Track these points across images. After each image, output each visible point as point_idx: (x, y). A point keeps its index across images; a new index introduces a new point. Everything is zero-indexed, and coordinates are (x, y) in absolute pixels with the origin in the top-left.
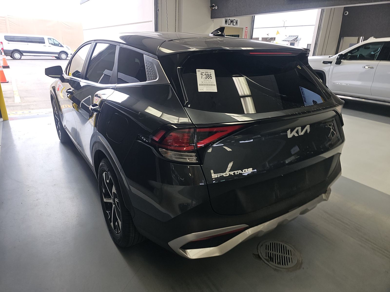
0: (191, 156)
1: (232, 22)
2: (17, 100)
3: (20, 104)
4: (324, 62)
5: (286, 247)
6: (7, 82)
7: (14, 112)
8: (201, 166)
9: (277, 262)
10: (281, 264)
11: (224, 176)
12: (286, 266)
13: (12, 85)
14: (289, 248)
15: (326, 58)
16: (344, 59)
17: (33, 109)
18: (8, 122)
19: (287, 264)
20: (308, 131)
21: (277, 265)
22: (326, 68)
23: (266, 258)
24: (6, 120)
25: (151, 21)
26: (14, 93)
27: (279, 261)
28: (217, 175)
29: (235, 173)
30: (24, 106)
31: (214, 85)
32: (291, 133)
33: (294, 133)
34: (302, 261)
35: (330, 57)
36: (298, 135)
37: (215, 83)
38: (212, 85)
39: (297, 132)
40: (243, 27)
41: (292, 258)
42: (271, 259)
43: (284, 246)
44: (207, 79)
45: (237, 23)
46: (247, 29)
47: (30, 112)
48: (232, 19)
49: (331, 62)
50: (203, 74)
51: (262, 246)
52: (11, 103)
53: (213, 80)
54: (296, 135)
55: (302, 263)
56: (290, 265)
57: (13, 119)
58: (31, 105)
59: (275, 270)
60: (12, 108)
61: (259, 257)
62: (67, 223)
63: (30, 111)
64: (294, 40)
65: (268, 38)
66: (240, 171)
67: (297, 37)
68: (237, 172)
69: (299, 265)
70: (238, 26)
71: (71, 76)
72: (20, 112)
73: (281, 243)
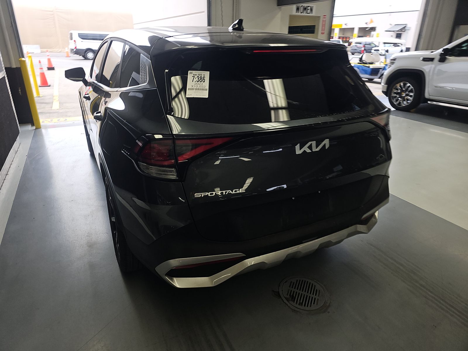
0: (171, 171)
1: (305, 9)
2: (56, 106)
3: (57, 111)
4: (425, 60)
5: (315, 286)
6: (49, 85)
7: (49, 120)
8: (182, 183)
9: (298, 303)
10: (303, 305)
11: (209, 195)
12: (308, 308)
13: (53, 89)
14: (318, 287)
15: (427, 53)
16: (451, 55)
17: (70, 117)
18: (41, 131)
19: (311, 306)
20: (327, 147)
21: (297, 306)
22: (427, 68)
23: (286, 296)
24: (38, 128)
25: (203, 12)
26: (54, 98)
27: (301, 301)
28: (201, 194)
29: (223, 192)
30: (61, 113)
31: (206, 90)
32: (300, 150)
33: (306, 148)
34: (329, 304)
35: (432, 52)
36: (311, 151)
37: (207, 87)
38: (203, 90)
39: (310, 147)
40: (319, 16)
41: (318, 299)
42: (293, 298)
43: (312, 284)
44: (199, 82)
45: (311, 10)
46: (325, 18)
47: (66, 120)
48: (305, 5)
49: (432, 60)
50: (196, 77)
51: (286, 282)
52: (48, 109)
53: (206, 84)
54: (308, 151)
55: (329, 306)
56: (314, 307)
57: (46, 127)
58: (69, 111)
59: (294, 311)
60: (48, 114)
61: (278, 295)
62: (75, 242)
63: (66, 118)
64: (401, 30)
65: (367, 28)
66: (230, 191)
67: (405, 26)
68: (226, 192)
69: (325, 308)
70: (314, 14)
71: (93, 80)
72: (55, 120)
73: (310, 281)
